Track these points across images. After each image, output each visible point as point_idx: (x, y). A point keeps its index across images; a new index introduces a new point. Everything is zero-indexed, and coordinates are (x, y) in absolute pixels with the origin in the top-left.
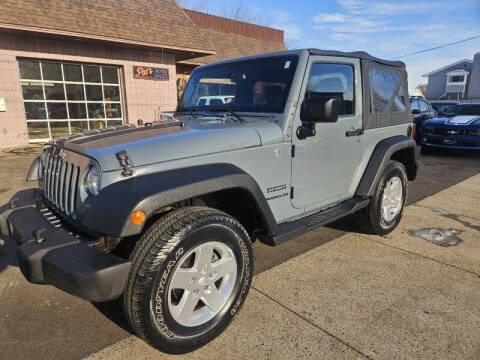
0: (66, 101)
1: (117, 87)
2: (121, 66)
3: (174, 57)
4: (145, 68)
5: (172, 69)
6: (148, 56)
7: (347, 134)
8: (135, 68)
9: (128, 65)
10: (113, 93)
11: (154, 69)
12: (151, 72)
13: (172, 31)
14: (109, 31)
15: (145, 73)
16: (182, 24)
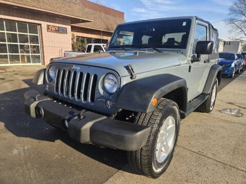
0: (7, 43)
1: (37, 36)
2: (40, 25)
3: (70, 21)
4: (54, 27)
5: (69, 28)
6: (56, 20)
7: (205, 62)
8: (48, 26)
9: (44, 24)
10: (35, 40)
11: (59, 27)
12: (57, 29)
13: (70, 7)
14: (35, 4)
15: (54, 29)
16: (75, 4)
